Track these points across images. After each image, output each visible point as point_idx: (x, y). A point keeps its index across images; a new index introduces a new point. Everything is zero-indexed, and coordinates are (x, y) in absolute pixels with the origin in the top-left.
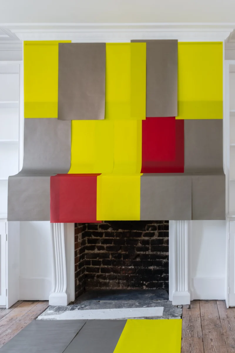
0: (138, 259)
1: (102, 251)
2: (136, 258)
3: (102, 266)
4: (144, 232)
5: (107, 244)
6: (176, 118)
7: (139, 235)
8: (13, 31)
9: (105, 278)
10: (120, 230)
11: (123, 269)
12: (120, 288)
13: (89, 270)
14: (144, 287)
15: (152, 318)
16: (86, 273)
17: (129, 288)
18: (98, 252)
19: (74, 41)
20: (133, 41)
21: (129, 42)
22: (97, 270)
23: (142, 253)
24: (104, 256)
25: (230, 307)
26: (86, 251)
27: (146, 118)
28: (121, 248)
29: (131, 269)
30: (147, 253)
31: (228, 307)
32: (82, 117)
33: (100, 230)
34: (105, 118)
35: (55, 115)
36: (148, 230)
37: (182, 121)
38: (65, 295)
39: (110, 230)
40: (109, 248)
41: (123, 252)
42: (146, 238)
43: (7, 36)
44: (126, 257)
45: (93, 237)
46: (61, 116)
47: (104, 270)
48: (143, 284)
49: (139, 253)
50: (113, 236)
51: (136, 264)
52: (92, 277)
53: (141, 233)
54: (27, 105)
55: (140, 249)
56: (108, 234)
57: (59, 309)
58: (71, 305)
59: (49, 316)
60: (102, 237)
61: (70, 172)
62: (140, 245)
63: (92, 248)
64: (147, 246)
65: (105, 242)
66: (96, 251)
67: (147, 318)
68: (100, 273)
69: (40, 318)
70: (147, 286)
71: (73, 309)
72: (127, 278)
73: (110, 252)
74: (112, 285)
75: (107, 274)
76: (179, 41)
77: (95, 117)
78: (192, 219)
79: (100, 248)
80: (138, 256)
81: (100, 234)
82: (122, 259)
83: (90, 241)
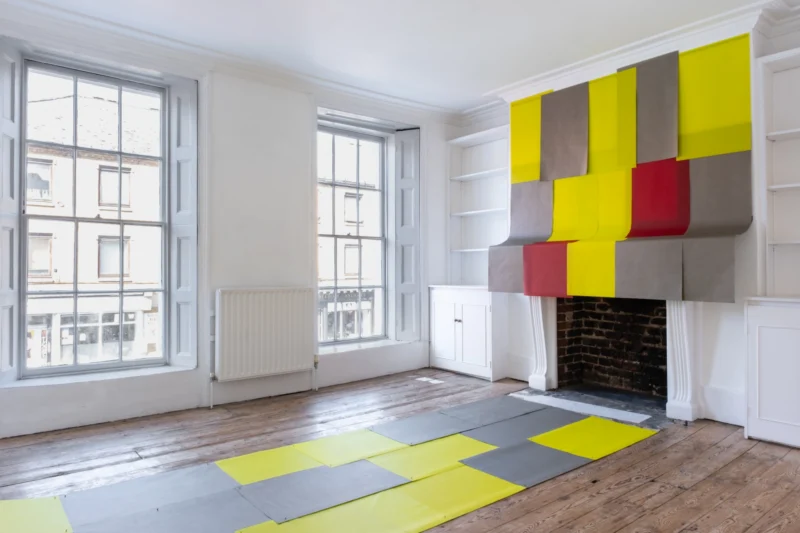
0: (645, 354)
1: (600, 338)
2: (642, 351)
3: (601, 356)
4: (652, 318)
5: (606, 328)
6: (678, 159)
7: (646, 321)
8: (500, 96)
9: (604, 372)
10: (622, 313)
11: (626, 364)
12: (623, 387)
13: (586, 358)
14: (654, 393)
15: (622, 422)
16: (583, 362)
17: (634, 390)
18: (596, 337)
19: (556, 89)
20: (619, 70)
21: (615, 72)
22: (595, 360)
23: (650, 345)
24: (603, 343)
25: (750, 438)
26: (583, 336)
27: (638, 165)
28: (622, 337)
29: (635, 365)
30: (657, 346)
31: (746, 437)
32: (563, 175)
33: (598, 311)
34: (588, 172)
35: (536, 176)
36: (657, 314)
37: (686, 163)
38: (543, 379)
39: (609, 311)
40: (609, 335)
41: (626, 342)
42: (656, 326)
43: (496, 102)
44: (629, 348)
45: (591, 319)
46: (543, 178)
47: (603, 362)
48: (651, 388)
49: (646, 344)
50: (613, 319)
51: (641, 359)
52: (590, 368)
53: (648, 319)
54: (514, 171)
55: (647, 340)
56: (607, 317)
57: (537, 392)
58: (550, 391)
59: (525, 396)
60: (600, 318)
61: (550, 240)
62: (647, 334)
63: (589, 332)
64: (657, 337)
65: (604, 326)
66: (594, 336)
67: (616, 420)
68: (598, 365)
69: (511, 395)
70: (658, 392)
71: (548, 395)
72: (630, 376)
73: (611, 340)
74: (613, 382)
75: (607, 367)
76: (681, 52)
77: (577, 174)
78: (683, 299)
79: (600, 333)
80: (645, 348)
81: (598, 316)
82: (625, 350)
83: (587, 324)
